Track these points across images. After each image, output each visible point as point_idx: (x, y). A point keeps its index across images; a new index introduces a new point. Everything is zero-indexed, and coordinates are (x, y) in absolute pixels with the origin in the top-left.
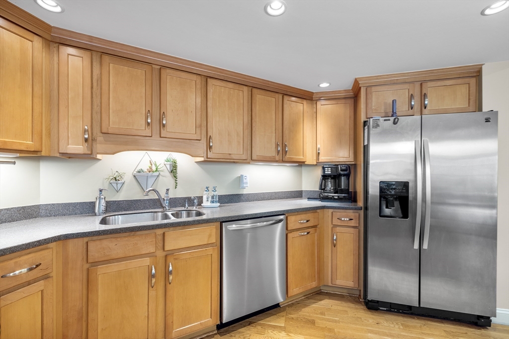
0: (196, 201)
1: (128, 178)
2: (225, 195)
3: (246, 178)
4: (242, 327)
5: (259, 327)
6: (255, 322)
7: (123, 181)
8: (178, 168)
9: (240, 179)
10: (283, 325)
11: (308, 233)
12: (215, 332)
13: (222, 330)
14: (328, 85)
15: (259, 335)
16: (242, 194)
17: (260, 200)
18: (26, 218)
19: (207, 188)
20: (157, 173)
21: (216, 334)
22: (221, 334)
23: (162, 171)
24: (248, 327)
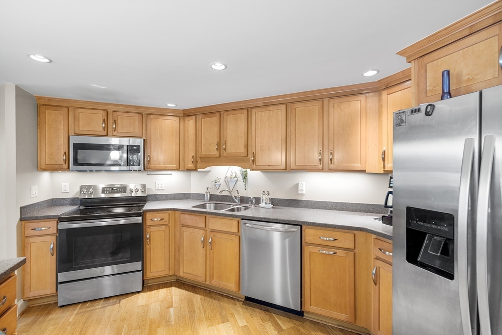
0: (254, 201)
1: (222, 181)
2: (284, 199)
3: (301, 185)
4: (259, 309)
5: (268, 317)
6: (270, 312)
7: (219, 183)
8: (248, 176)
9: (296, 186)
10: (284, 328)
11: (335, 253)
12: (242, 300)
13: (248, 302)
14: (375, 72)
15: (261, 320)
16: (301, 200)
17: (321, 209)
18: (185, 199)
19: (264, 192)
20: (236, 179)
21: (242, 301)
22: (244, 303)
23: (239, 177)
24: (263, 312)
